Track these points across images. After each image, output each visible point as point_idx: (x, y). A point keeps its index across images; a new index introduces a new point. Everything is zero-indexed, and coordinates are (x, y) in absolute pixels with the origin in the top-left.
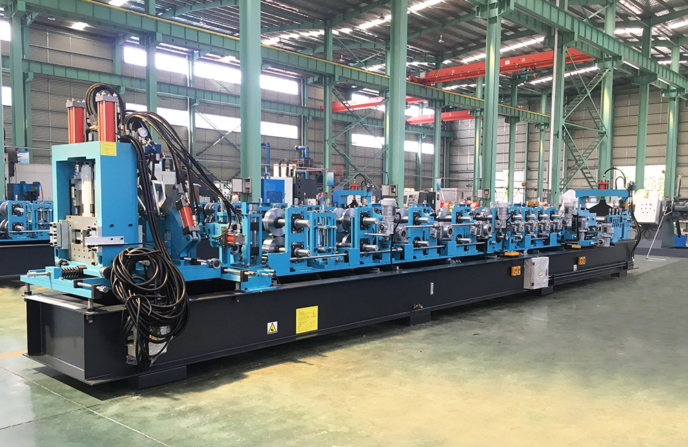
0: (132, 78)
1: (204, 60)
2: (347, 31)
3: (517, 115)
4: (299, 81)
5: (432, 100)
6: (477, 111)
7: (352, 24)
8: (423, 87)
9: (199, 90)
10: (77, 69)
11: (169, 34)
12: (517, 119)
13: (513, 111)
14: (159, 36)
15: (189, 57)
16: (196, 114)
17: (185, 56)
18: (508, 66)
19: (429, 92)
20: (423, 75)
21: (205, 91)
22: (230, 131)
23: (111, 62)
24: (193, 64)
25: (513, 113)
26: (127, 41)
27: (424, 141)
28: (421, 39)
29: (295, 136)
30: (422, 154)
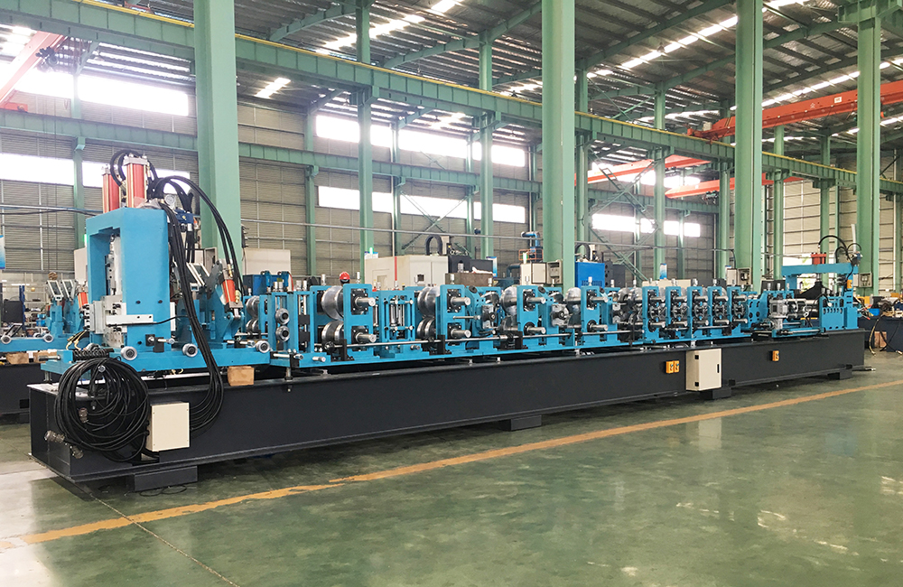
0: (326, 155)
1: (411, 128)
2: (604, 73)
3: (831, 176)
4: (526, 148)
5: (716, 160)
6: (776, 173)
7: (613, 63)
8: (707, 143)
9: (406, 166)
10: (264, 147)
11: (387, 87)
12: (832, 182)
13: (825, 171)
14: (376, 91)
15: (393, 125)
16: (401, 197)
17: (388, 124)
18: (840, 105)
19: (714, 148)
20: (707, 126)
21: (412, 167)
22: (442, 217)
23: (301, 138)
24: (397, 134)
25: (825, 175)
26: (321, 109)
27: (687, 220)
28: (705, 78)
29: (522, 220)
30: (684, 237)
